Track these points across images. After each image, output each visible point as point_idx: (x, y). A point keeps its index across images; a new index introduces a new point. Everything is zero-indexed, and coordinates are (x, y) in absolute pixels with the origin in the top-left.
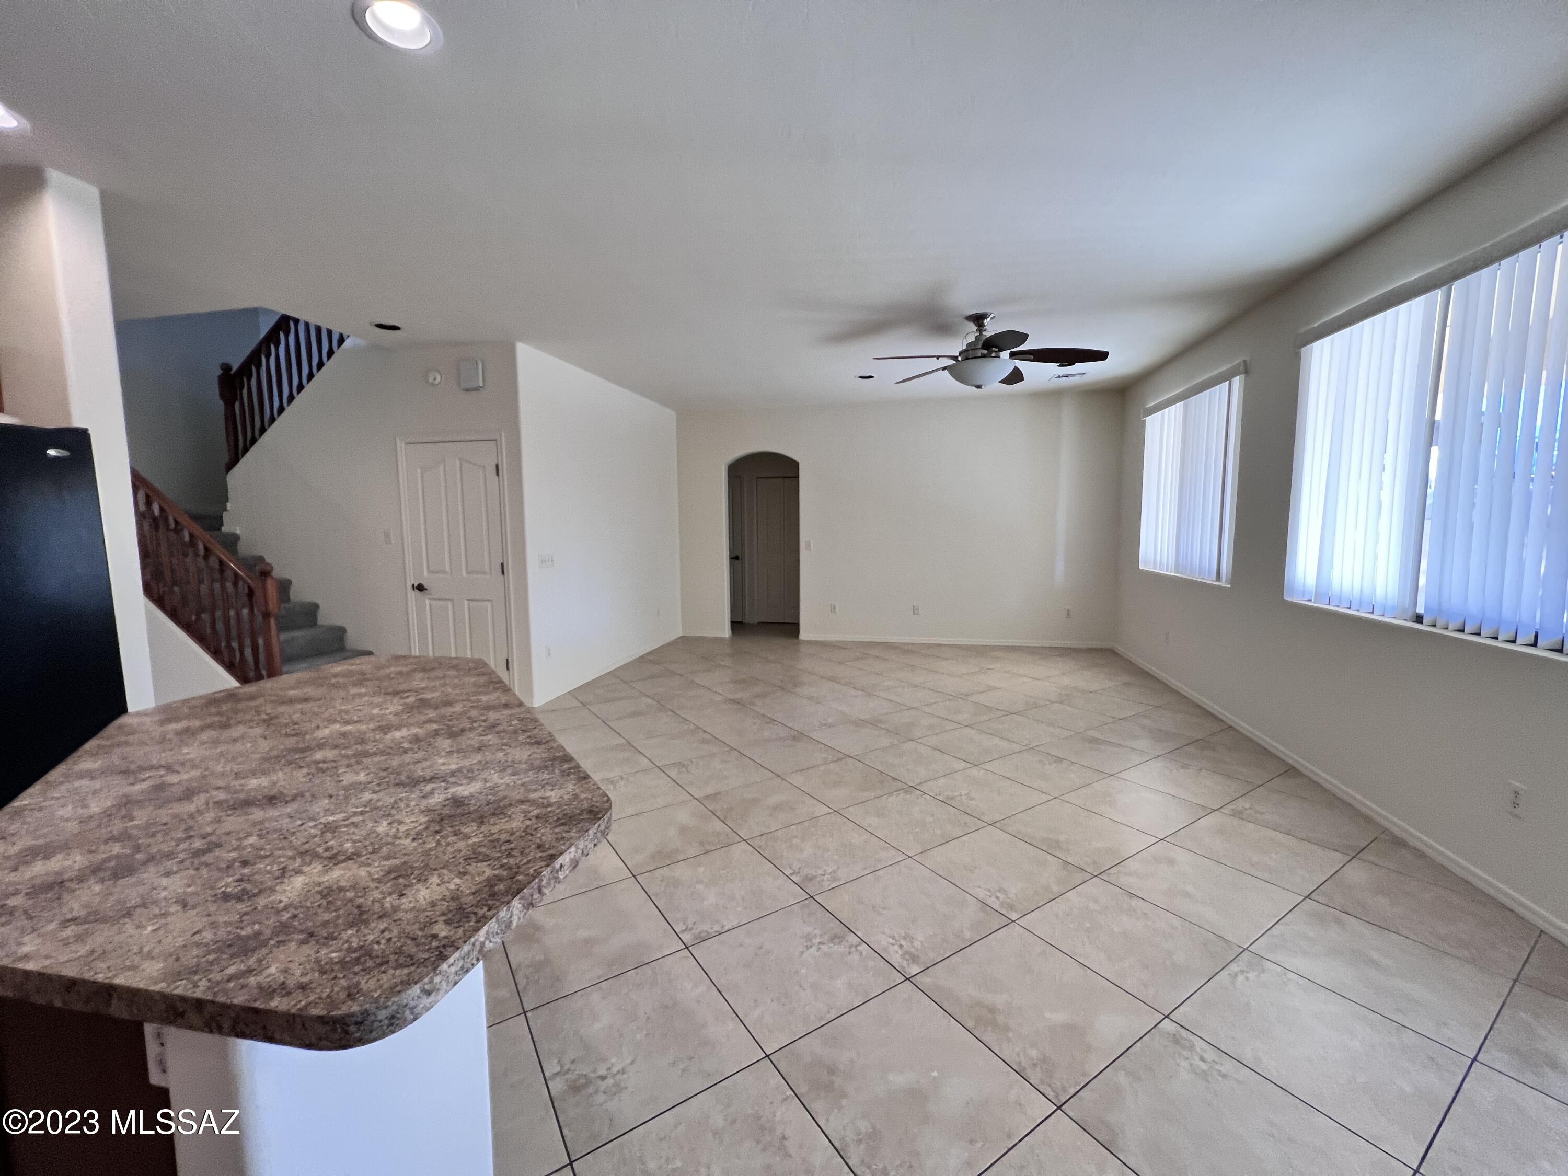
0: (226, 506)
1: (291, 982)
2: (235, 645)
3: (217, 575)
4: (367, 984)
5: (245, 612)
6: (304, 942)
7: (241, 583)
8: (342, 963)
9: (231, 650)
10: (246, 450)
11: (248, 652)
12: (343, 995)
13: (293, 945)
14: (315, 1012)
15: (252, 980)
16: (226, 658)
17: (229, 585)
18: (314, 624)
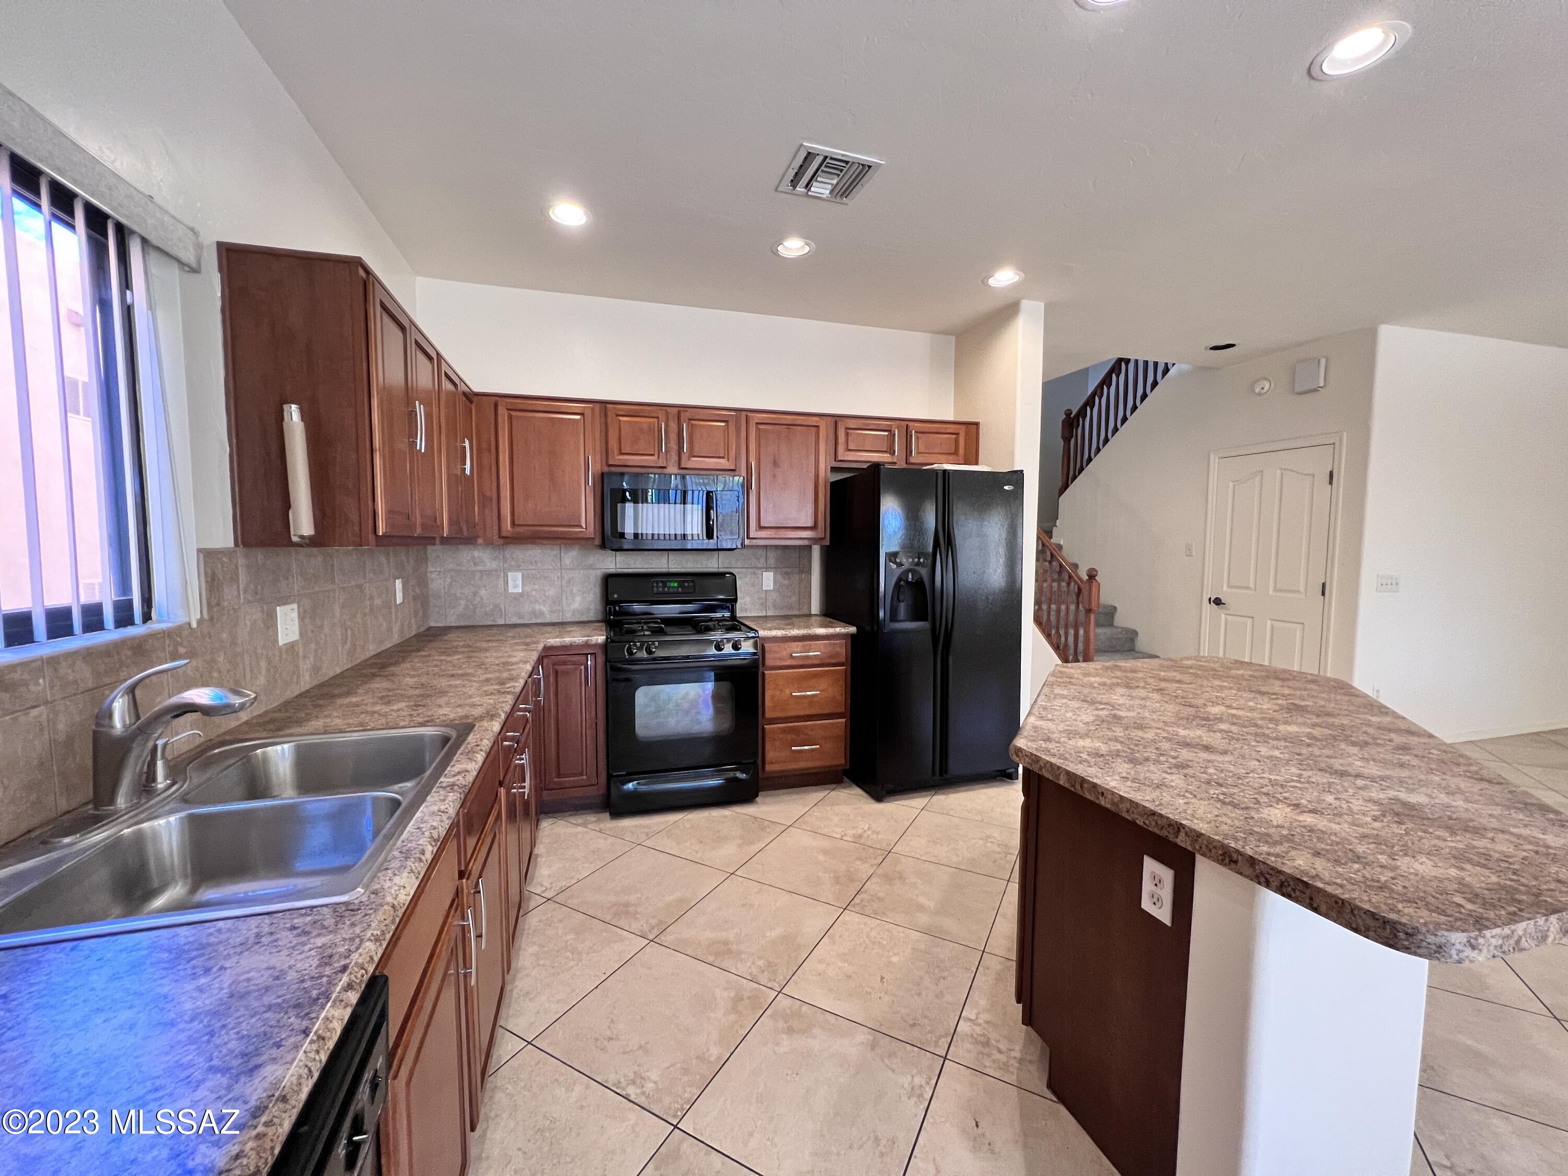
0: (1057, 523)
2: (1062, 632)
3: (1056, 576)
5: (1073, 607)
7: (1073, 584)
9: (1059, 636)
10: (1075, 478)
11: (1071, 639)
16: (1054, 641)
17: (1064, 584)
18: (1111, 624)
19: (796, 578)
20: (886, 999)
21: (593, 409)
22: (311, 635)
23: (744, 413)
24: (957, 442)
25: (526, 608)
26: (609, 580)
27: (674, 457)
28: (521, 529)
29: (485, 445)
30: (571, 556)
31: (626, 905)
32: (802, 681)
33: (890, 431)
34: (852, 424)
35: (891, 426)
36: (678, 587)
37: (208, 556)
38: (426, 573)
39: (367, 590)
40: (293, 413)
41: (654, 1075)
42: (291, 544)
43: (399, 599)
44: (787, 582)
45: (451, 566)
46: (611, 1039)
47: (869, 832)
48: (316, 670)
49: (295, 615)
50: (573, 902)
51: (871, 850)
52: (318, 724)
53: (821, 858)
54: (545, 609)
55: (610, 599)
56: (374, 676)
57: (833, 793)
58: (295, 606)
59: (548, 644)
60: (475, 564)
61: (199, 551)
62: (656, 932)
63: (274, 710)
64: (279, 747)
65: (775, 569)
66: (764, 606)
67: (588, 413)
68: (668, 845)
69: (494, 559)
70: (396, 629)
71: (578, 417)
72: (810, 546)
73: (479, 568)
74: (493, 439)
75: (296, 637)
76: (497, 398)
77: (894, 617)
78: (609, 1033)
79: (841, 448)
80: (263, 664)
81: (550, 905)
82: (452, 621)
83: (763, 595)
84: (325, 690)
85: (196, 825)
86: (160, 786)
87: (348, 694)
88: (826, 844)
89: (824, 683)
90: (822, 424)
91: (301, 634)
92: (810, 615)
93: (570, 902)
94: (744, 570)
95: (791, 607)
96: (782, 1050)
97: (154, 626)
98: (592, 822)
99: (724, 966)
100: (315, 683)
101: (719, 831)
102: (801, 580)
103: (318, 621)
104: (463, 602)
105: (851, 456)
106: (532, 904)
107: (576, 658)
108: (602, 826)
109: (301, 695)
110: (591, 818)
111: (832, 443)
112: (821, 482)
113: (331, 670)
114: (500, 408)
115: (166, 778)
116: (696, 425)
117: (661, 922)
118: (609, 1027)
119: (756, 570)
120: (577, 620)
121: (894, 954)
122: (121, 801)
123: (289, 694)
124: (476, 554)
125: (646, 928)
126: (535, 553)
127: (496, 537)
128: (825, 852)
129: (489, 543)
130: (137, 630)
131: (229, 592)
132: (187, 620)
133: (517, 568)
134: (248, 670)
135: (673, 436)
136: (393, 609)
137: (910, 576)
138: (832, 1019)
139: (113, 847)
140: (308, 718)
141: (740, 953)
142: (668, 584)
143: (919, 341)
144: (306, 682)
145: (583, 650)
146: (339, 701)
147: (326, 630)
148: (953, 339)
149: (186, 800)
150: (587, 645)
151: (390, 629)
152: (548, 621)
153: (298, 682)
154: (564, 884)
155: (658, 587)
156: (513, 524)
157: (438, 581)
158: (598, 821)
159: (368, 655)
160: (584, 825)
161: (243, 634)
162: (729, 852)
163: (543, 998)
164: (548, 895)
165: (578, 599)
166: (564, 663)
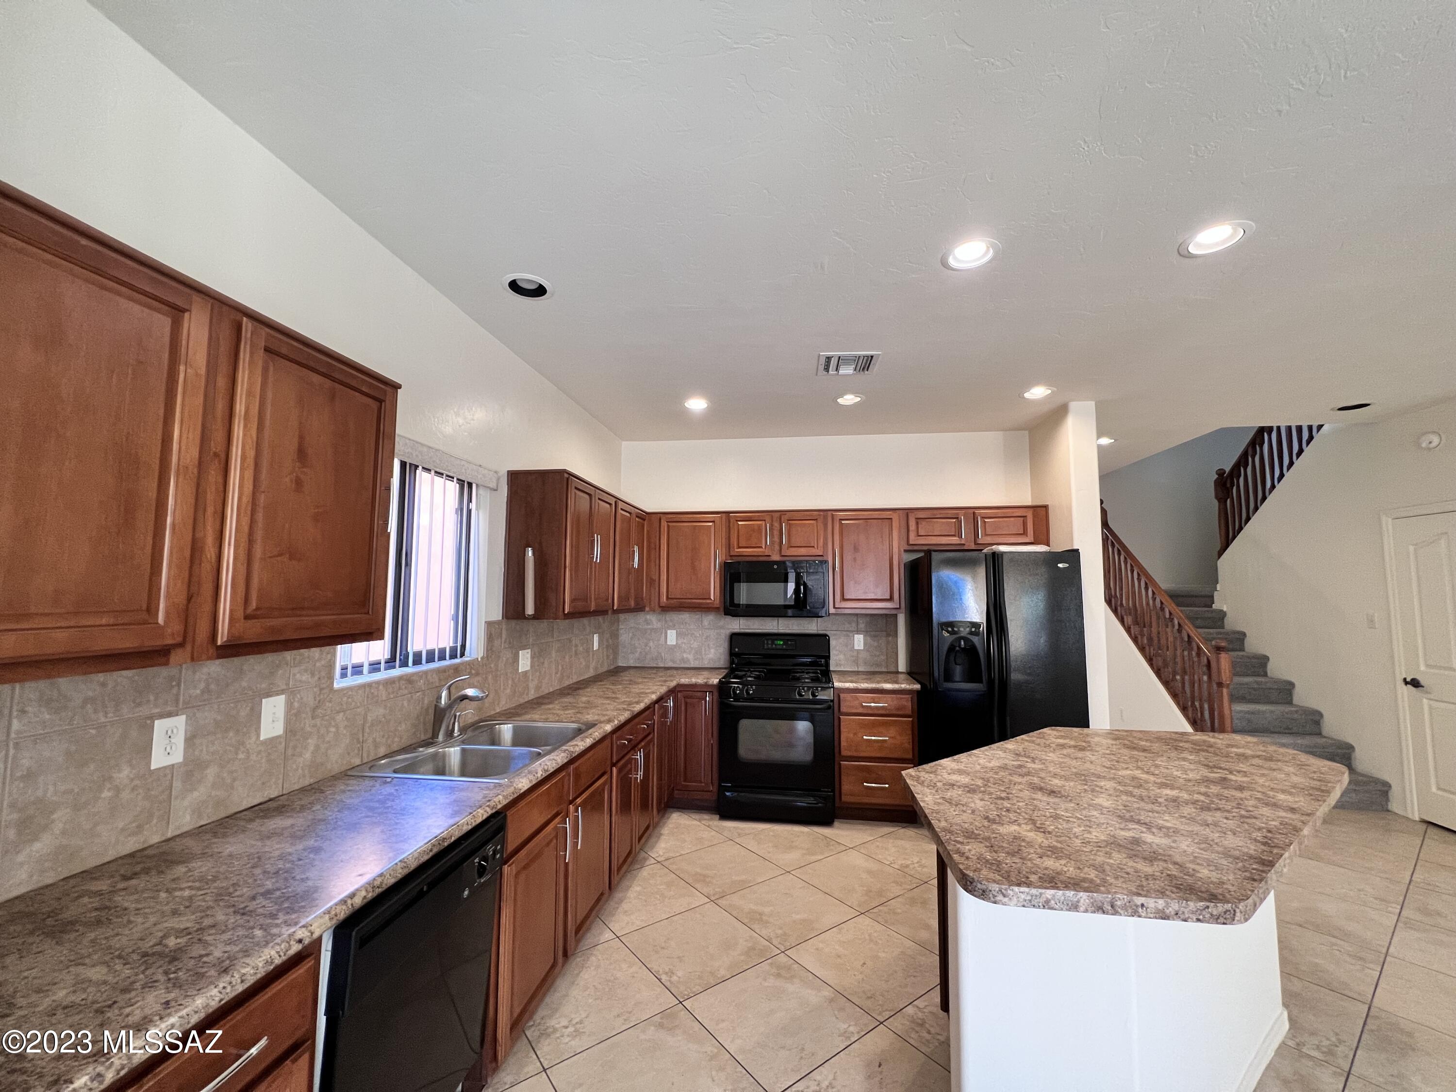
0: (1216, 588)
1: (967, 854)
3: (1186, 646)
4: (984, 872)
5: (1205, 679)
6: (987, 847)
7: (1202, 654)
8: (987, 861)
9: (1195, 709)
10: (1234, 537)
12: (973, 869)
13: (983, 845)
14: (961, 867)
15: (959, 846)
17: (1194, 654)
18: (1290, 703)
19: (883, 641)
20: (860, 977)
21: (721, 517)
22: (537, 667)
23: (830, 513)
24: (1025, 524)
25: (678, 655)
26: (734, 638)
27: (777, 547)
28: (672, 601)
29: (653, 546)
30: (708, 619)
31: (705, 876)
32: (871, 728)
33: (957, 518)
34: (921, 515)
35: (958, 514)
36: (783, 644)
37: (489, 624)
38: (618, 630)
39: (574, 642)
40: (530, 552)
41: (680, 974)
42: (525, 618)
43: (596, 646)
44: (876, 644)
45: (632, 625)
46: (663, 948)
47: (916, 865)
48: (538, 688)
49: (529, 656)
50: (673, 867)
51: (910, 878)
52: (528, 717)
53: (864, 876)
54: (690, 657)
55: (733, 652)
56: (569, 694)
57: (903, 830)
58: (529, 651)
59: (681, 683)
60: (648, 624)
61: (486, 622)
62: (717, 897)
63: (512, 709)
64: (506, 726)
65: (866, 633)
66: (856, 662)
67: (718, 522)
68: (753, 845)
69: (659, 621)
70: (593, 665)
71: (711, 524)
72: (896, 615)
73: (649, 627)
74: (658, 541)
75: (528, 668)
76: (661, 515)
77: (948, 677)
78: (663, 945)
79: (912, 535)
80: (510, 682)
81: (659, 866)
82: (631, 663)
83: (855, 654)
84: (540, 700)
85: (463, 751)
86: (455, 735)
87: (550, 703)
88: (873, 866)
89: (893, 731)
90: (895, 516)
91: (532, 666)
92: (898, 672)
93: (671, 867)
94: (838, 632)
95: (877, 665)
96: (766, 984)
97: (466, 659)
98: (706, 819)
99: (752, 927)
100: (537, 696)
101: (792, 842)
102: (888, 642)
103: (542, 660)
104: (639, 650)
105: (922, 541)
106: (648, 863)
107: (699, 694)
108: (711, 823)
109: (528, 702)
110: (706, 816)
111: (904, 531)
112: (895, 563)
113: (546, 690)
114: (662, 521)
115: (458, 732)
116: (792, 524)
117: (723, 891)
118: (665, 942)
119: (849, 634)
120: (712, 666)
121: (884, 952)
122: (441, 738)
123: (522, 701)
124: (648, 617)
125: (712, 892)
126: (686, 616)
127: (657, 607)
128: (870, 872)
129: (653, 610)
130: (458, 661)
131: (497, 643)
132: (476, 657)
133: (673, 627)
134: (502, 685)
135: (776, 533)
136: (591, 654)
137: (962, 643)
138: (811, 977)
139: (435, 756)
140: (526, 713)
141: (767, 922)
142: (776, 642)
143: (992, 439)
144: (532, 695)
145: (705, 688)
146: (543, 707)
147: (546, 665)
148: (1027, 432)
149: (463, 742)
150: (706, 685)
151: (588, 667)
152: (692, 666)
153: (527, 694)
154: (672, 855)
155: (768, 644)
156: (668, 598)
157: (624, 637)
158: (711, 819)
159: (571, 682)
160: (700, 821)
161: (501, 665)
162: (791, 858)
163: (633, 917)
164: (659, 859)
165: (712, 651)
166: (691, 697)
